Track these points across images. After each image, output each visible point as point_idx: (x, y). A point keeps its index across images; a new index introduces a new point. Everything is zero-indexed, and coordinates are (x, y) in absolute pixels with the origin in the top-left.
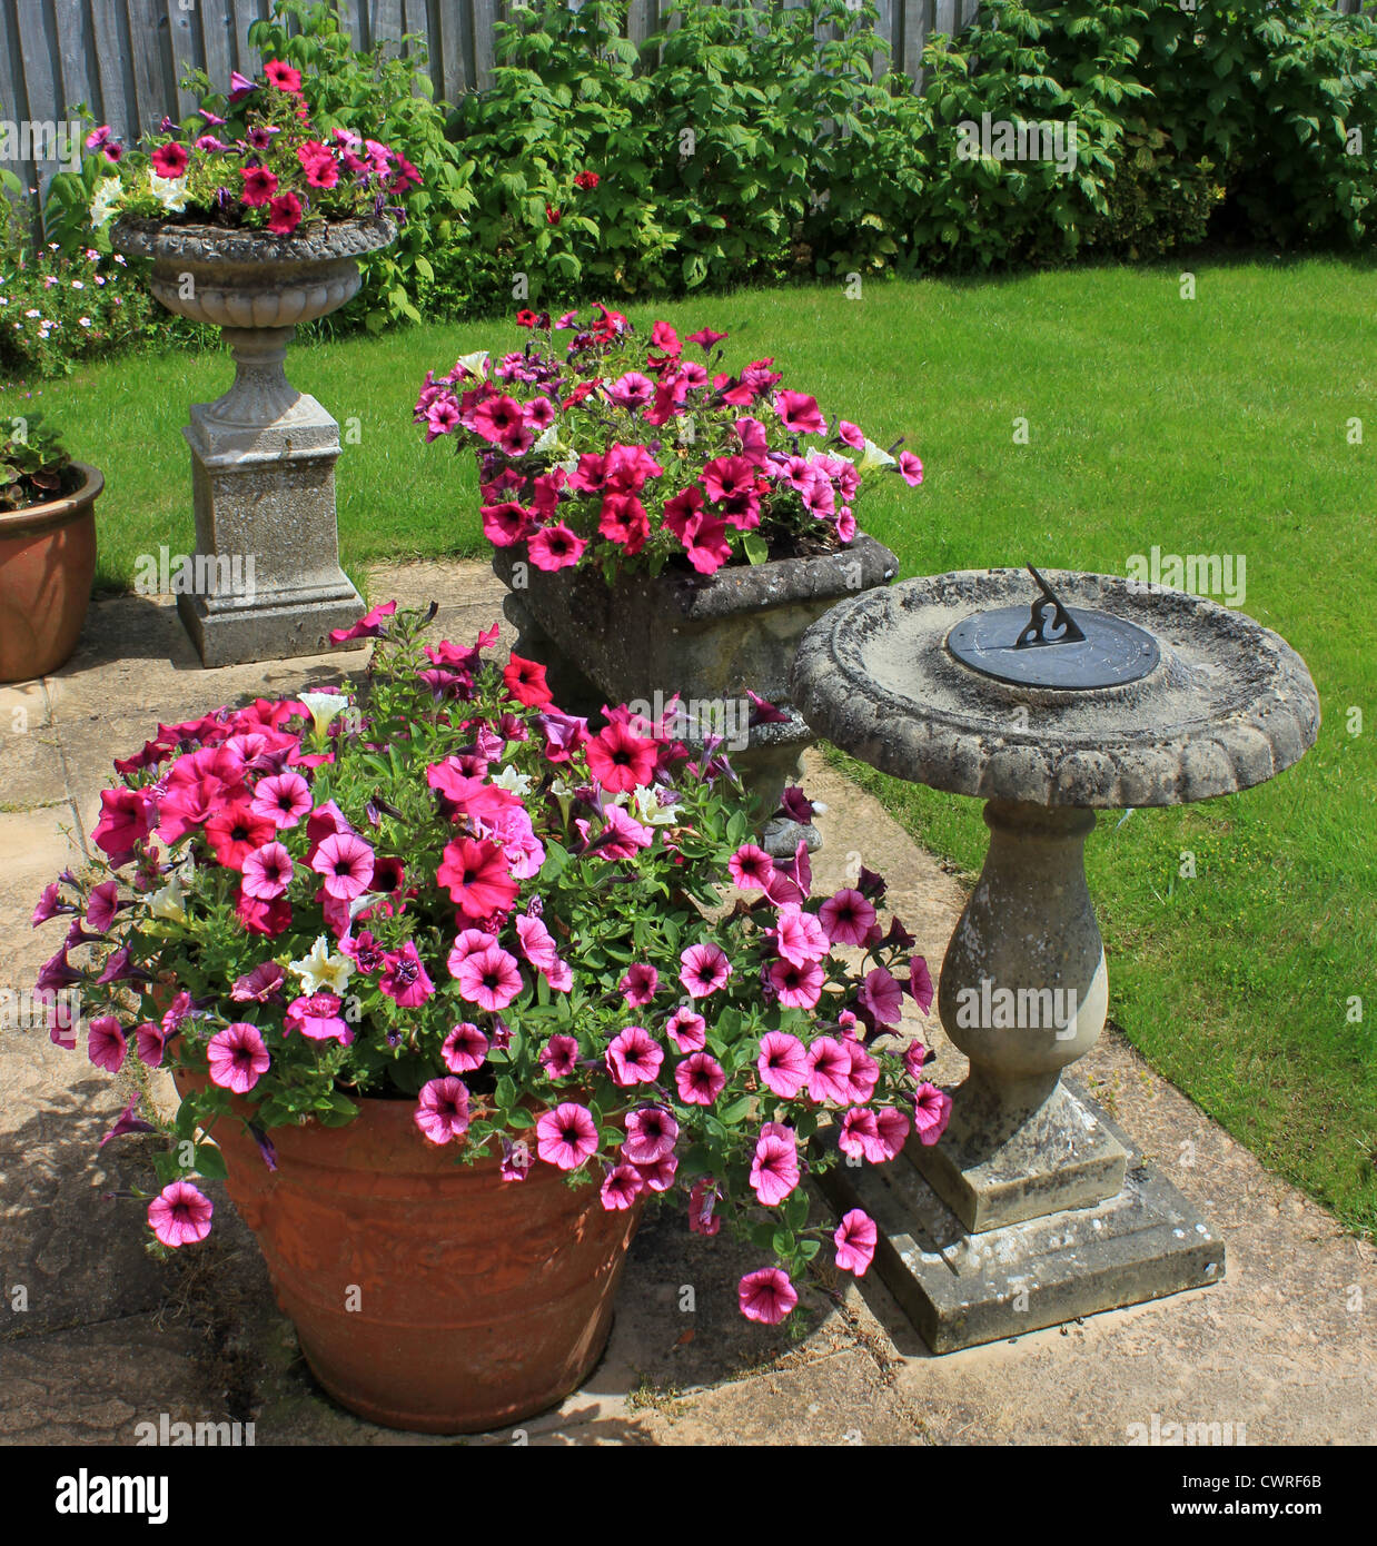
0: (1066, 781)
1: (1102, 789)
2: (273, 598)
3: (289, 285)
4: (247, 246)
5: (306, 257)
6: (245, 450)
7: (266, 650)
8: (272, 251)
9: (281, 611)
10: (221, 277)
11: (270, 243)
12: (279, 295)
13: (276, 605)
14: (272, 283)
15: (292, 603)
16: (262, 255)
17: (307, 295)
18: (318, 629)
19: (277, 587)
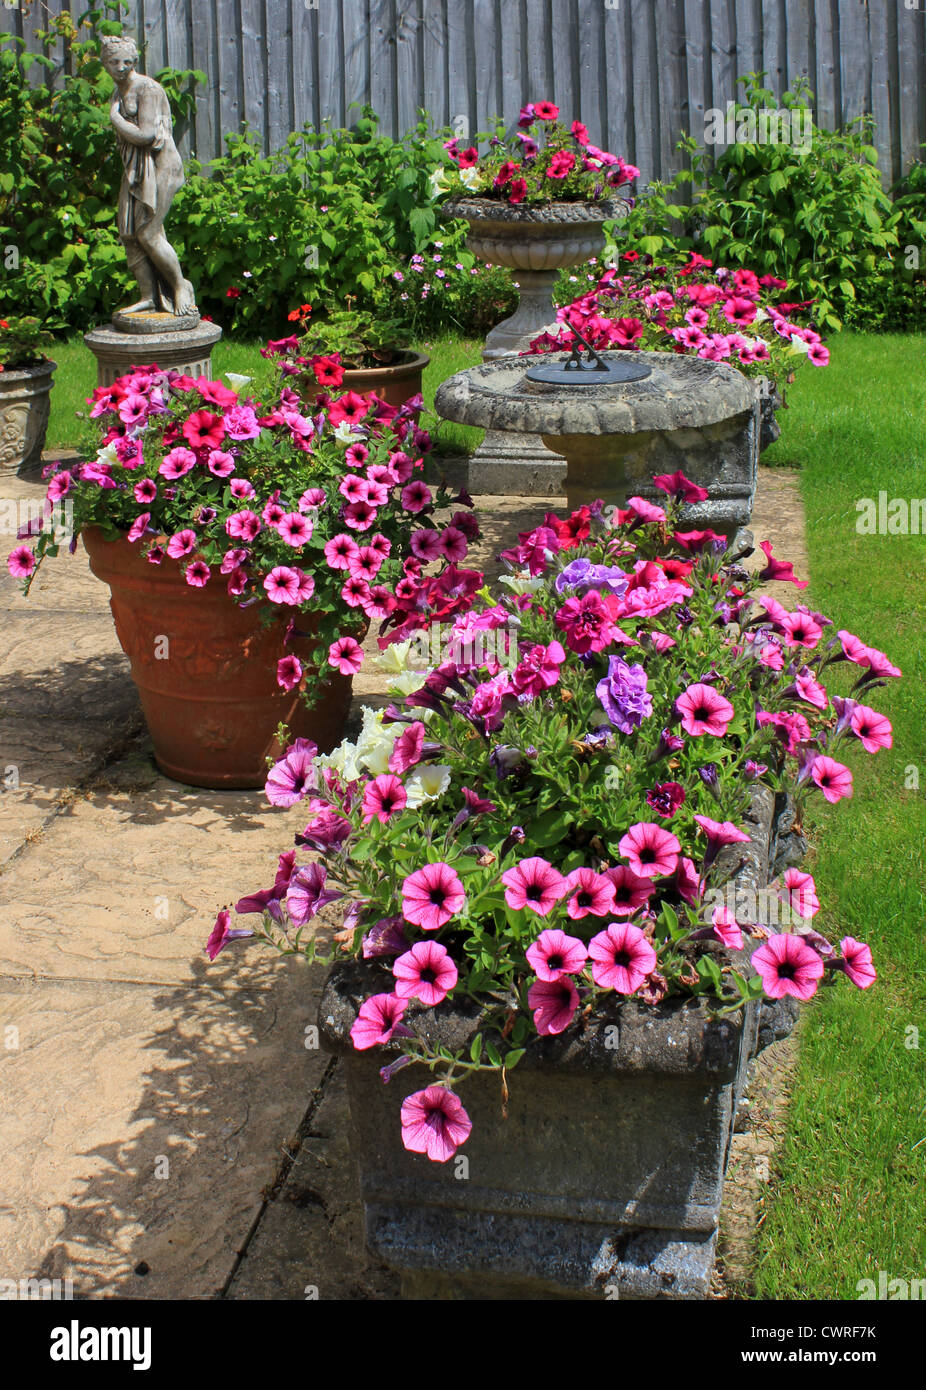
0: (497, 415)
1: (514, 420)
2: (520, 452)
3: (536, 240)
4: (501, 212)
5: (539, 221)
6: (509, 349)
7: (511, 488)
8: (517, 215)
9: (525, 462)
10: (495, 233)
11: (517, 210)
12: (528, 245)
13: (522, 458)
14: (524, 239)
15: (533, 458)
16: (510, 217)
17: (549, 247)
18: (549, 478)
19: (525, 445)
